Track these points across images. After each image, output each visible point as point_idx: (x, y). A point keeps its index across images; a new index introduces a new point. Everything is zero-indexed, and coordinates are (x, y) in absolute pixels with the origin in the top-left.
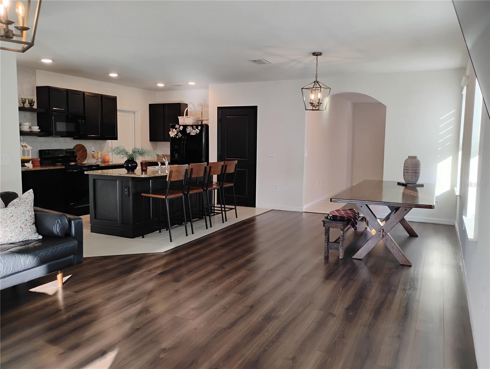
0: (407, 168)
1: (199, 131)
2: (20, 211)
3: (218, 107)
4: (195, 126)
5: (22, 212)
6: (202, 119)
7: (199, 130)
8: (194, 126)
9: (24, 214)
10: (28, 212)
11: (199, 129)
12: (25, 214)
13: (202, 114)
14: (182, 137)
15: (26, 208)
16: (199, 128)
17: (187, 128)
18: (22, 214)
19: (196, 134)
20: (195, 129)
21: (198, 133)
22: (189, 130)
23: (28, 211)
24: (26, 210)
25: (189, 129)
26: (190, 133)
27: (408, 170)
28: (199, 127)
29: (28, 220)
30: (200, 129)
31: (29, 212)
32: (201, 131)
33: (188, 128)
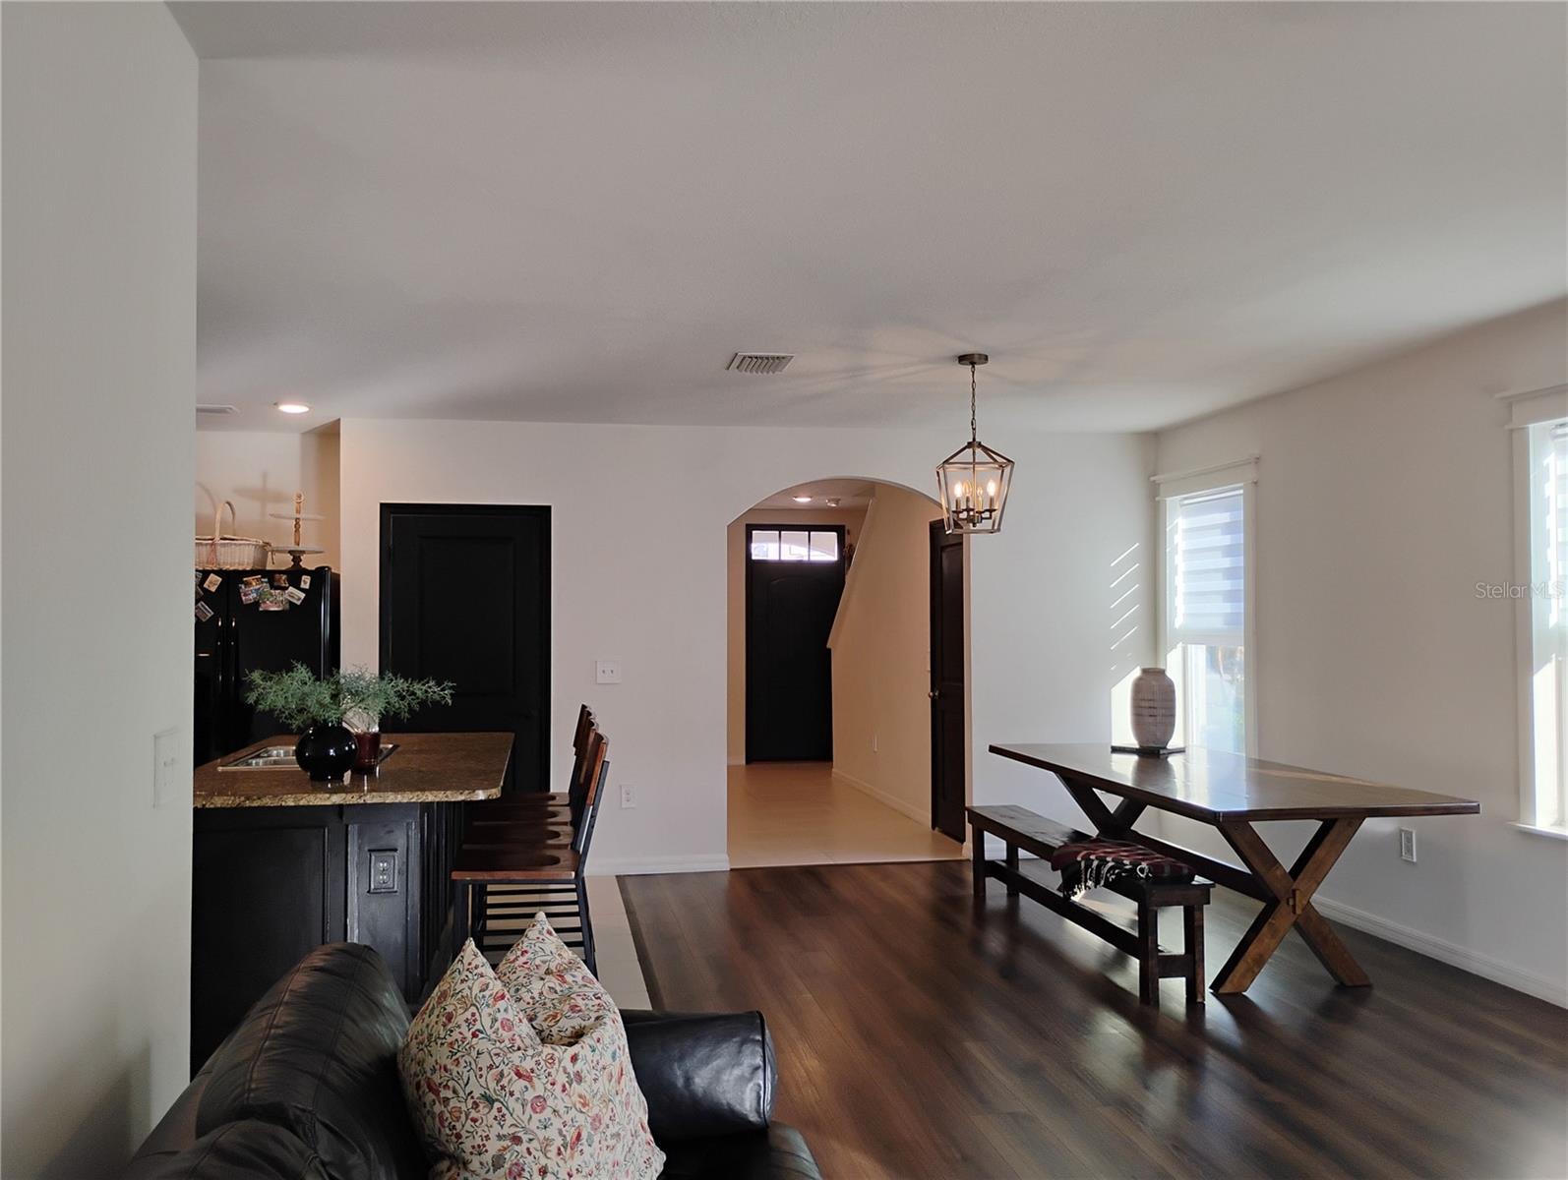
0: (1151, 704)
1: (302, 595)
2: (461, 1094)
3: (382, 505)
4: (284, 577)
5: (476, 1095)
6: (300, 548)
7: (303, 590)
8: (277, 576)
9: (490, 1101)
10: (523, 1083)
11: (303, 586)
12: (497, 1105)
13: (297, 531)
14: (214, 619)
15: (497, 1061)
16: (306, 582)
17: (243, 582)
18: (476, 1105)
19: (287, 606)
20: (287, 588)
21: (299, 603)
22: (251, 591)
23: (519, 1075)
24: (502, 1074)
25: (255, 586)
26: (256, 604)
27: (1154, 708)
28: (304, 577)
29: (525, 1138)
30: (307, 587)
31: (529, 1079)
32: (313, 595)
33: (247, 584)
